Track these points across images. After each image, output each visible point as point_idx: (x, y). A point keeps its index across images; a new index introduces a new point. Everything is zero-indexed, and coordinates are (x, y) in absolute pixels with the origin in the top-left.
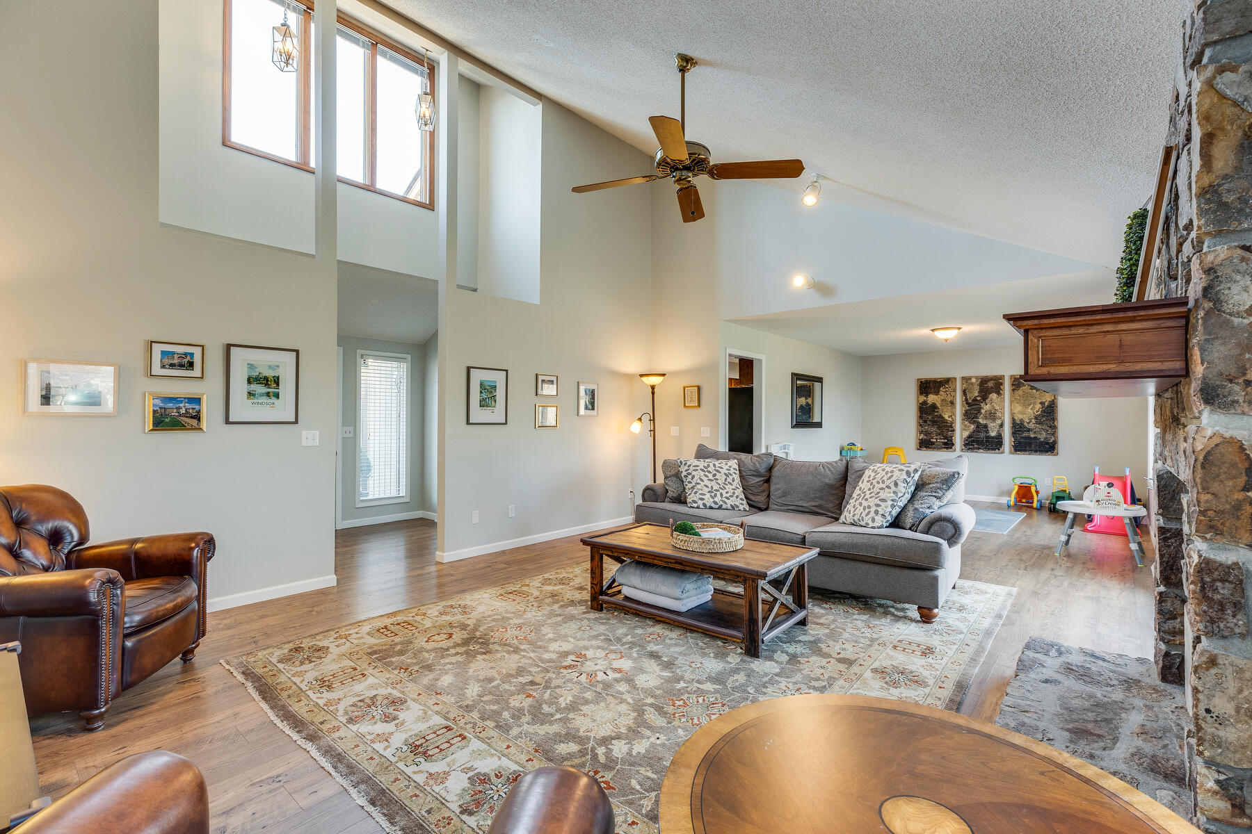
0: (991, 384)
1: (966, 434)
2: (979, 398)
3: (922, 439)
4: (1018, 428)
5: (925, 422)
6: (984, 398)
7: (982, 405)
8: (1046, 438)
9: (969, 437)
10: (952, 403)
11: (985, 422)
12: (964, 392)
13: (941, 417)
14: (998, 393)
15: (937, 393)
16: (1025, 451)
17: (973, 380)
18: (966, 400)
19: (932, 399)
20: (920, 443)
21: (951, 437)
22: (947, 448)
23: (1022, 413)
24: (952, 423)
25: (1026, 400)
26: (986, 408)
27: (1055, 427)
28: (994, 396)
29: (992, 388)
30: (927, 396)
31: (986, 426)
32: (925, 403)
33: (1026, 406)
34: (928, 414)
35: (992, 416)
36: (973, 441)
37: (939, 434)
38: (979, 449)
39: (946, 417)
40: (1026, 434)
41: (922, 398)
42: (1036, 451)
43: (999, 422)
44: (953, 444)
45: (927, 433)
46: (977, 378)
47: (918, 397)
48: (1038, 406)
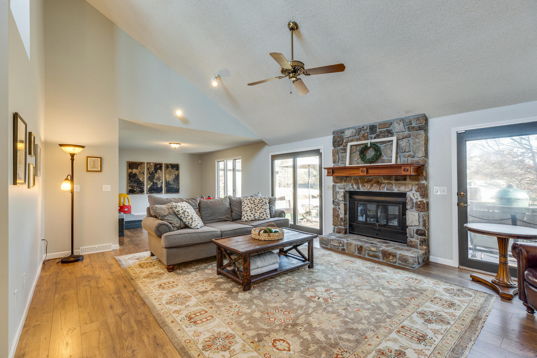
0: (158, 166)
1: (149, 187)
2: (154, 172)
3: (130, 190)
4: (167, 184)
5: (131, 181)
6: (156, 172)
7: (155, 174)
8: (176, 187)
9: (150, 188)
10: (143, 173)
11: (156, 182)
12: (148, 169)
13: (138, 179)
14: (161, 170)
15: (137, 168)
16: (170, 192)
17: (152, 164)
18: (149, 172)
19: (134, 171)
20: (129, 191)
21: (143, 188)
22: (141, 193)
23: (169, 178)
24: (143, 182)
25: (170, 174)
26: (156, 176)
27: (179, 183)
28: (159, 171)
29: (159, 168)
30: (132, 170)
31: (156, 183)
32: (131, 173)
33: (170, 175)
34: (132, 177)
35: (159, 179)
36: (152, 189)
37: (138, 187)
38: (154, 192)
39: (141, 179)
40: (170, 186)
41: (130, 171)
42: (173, 192)
43: (161, 181)
44: (144, 191)
45: (132, 187)
46: (153, 163)
47: (128, 170)
48: (174, 176)
